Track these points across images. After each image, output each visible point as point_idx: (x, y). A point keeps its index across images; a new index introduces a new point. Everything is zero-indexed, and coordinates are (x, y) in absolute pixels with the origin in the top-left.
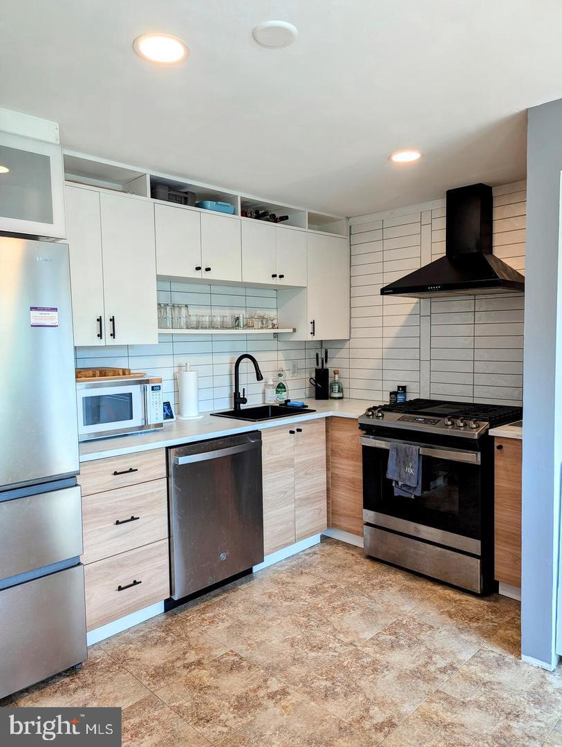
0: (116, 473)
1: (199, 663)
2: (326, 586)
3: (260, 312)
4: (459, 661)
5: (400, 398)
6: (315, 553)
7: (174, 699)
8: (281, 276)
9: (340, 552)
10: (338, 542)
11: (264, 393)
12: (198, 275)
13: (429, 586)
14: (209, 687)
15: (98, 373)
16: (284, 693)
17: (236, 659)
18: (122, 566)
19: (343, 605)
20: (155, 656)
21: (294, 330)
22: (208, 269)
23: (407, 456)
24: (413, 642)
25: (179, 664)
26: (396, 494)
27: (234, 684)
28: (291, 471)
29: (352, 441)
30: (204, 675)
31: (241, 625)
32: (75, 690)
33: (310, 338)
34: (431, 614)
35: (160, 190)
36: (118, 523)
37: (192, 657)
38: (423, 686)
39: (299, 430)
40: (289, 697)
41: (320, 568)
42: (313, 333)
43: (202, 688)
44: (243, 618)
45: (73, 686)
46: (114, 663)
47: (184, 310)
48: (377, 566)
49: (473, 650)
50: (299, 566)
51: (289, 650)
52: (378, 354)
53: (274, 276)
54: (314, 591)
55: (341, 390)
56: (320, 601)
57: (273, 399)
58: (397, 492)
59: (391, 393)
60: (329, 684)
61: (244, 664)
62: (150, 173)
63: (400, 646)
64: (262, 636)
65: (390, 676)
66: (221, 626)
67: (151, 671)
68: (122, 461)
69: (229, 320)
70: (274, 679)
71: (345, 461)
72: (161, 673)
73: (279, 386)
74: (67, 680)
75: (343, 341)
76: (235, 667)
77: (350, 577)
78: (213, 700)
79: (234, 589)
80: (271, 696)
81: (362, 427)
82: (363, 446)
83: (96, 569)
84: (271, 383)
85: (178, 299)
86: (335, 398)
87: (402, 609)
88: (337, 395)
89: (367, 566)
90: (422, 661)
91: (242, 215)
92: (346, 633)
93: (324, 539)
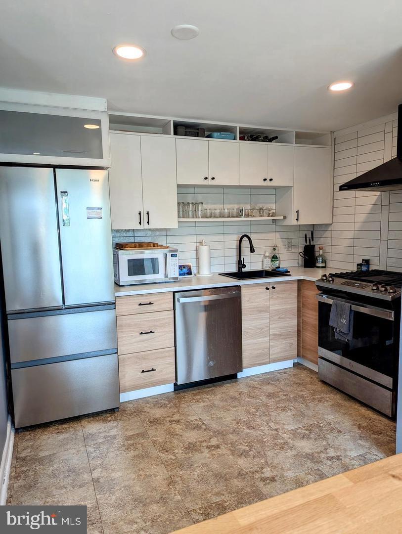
0: (140, 304)
1: (178, 421)
2: (281, 393)
3: (261, 205)
4: (346, 456)
5: (364, 268)
6: (285, 373)
7: (156, 436)
8: (271, 180)
9: (304, 375)
10: (306, 368)
11: (263, 262)
12: (206, 182)
13: (357, 406)
14: (177, 435)
15: (138, 245)
16: (218, 447)
17: (201, 423)
18: (145, 359)
19: (285, 407)
20: (158, 413)
21: (285, 217)
22: (213, 178)
23: (343, 311)
24: (319, 437)
25: (168, 419)
26: (336, 338)
27: (192, 436)
28: (267, 315)
29: (314, 297)
30: (178, 428)
31: (213, 406)
32: (110, 421)
33: (295, 223)
34: (346, 423)
35: (180, 129)
36: (142, 333)
37: (176, 417)
38: (309, 464)
39: (274, 288)
40: (219, 450)
41: (283, 382)
42: (297, 220)
43: (173, 434)
44: (216, 402)
45: (110, 419)
46: (135, 412)
47: (200, 206)
48: (325, 388)
49: (361, 452)
50: (268, 379)
51: (234, 425)
52: (351, 235)
53: (265, 180)
54: (270, 396)
55: (324, 261)
56: (271, 402)
57: (268, 266)
58: (337, 336)
59: (358, 265)
60: (247, 449)
61: (203, 427)
62: (172, 119)
63: (309, 438)
64: (221, 414)
65: (290, 453)
66: (202, 404)
67: (151, 420)
68: (144, 298)
69: (235, 212)
70: (216, 439)
71: (310, 312)
72: (155, 422)
73: (273, 257)
74: (108, 415)
75: (327, 225)
76: (197, 427)
77: (301, 391)
78: (176, 441)
79: (220, 386)
80: (208, 447)
81: (319, 288)
82: (319, 302)
83: (128, 358)
84: (267, 254)
85: (200, 198)
86: (319, 267)
87: (326, 416)
88: (321, 265)
89: (319, 386)
90: (319, 450)
91: (240, 140)
92: (277, 423)
93: (296, 365)
